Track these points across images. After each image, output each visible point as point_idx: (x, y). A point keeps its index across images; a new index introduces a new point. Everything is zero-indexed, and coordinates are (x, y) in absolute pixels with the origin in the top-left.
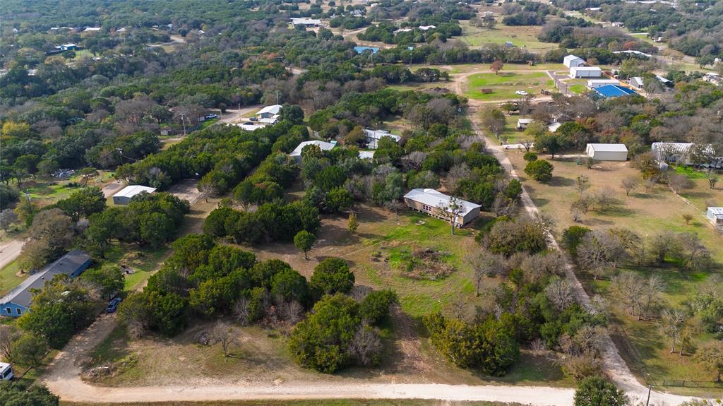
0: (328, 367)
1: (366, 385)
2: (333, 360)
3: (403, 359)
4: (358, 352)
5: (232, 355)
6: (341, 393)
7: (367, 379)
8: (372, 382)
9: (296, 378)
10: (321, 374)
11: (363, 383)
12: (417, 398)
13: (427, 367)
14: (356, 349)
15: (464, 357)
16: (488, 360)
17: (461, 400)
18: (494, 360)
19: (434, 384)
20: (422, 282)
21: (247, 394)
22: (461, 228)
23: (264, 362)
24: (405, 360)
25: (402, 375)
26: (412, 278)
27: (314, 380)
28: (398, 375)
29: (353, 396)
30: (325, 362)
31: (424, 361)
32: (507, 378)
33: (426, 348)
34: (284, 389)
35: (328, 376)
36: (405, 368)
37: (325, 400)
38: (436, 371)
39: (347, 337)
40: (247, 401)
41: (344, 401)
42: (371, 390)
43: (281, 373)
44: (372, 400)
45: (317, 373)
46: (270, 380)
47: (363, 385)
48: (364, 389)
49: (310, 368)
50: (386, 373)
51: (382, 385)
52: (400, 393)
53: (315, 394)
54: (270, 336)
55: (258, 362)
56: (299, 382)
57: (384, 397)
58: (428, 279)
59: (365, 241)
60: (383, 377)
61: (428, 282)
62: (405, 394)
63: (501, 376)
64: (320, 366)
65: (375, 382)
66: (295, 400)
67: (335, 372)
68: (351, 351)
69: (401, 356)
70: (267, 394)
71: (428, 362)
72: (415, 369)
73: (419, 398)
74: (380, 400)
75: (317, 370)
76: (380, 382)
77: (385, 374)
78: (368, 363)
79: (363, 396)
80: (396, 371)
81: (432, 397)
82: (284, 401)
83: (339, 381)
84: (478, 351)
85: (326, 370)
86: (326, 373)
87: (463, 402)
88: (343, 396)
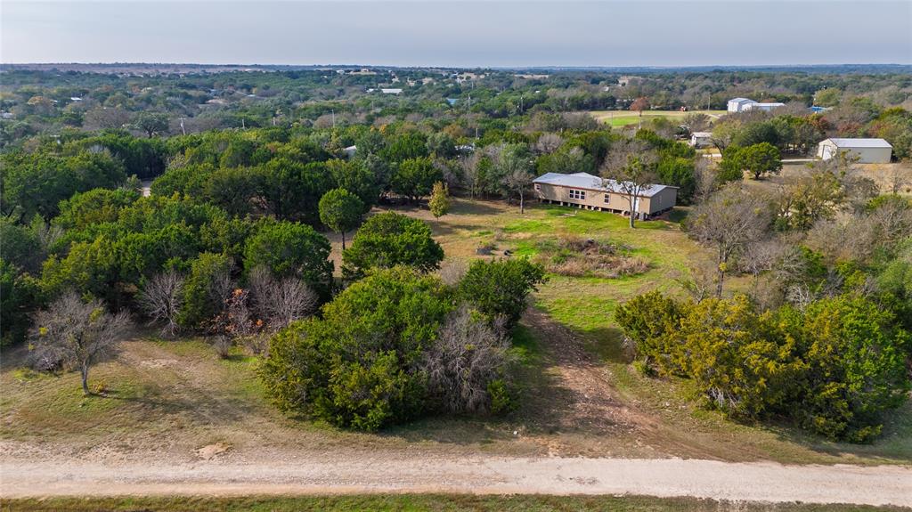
0: (363, 412)
1: (474, 459)
2: (378, 389)
3: (572, 402)
4: (451, 375)
5: (107, 392)
6: (397, 480)
7: (477, 445)
8: (492, 453)
9: (268, 443)
10: (345, 434)
11: (466, 455)
12: (636, 492)
13: (645, 422)
14: (445, 363)
15: (762, 380)
16: (831, 389)
17: (777, 500)
18: (843, 393)
19: (676, 460)
20: (591, 280)
21: (101, 481)
22: (645, 220)
23: (189, 407)
24: (578, 405)
25: (575, 438)
26: (568, 274)
27: (321, 447)
28: (564, 437)
29: (434, 488)
30: (356, 401)
31: (630, 408)
32: (883, 446)
33: (631, 382)
34: (224, 469)
35: (363, 437)
36: (584, 422)
37: (346, 497)
38: (667, 428)
39: (419, 336)
40: (92, 501)
41: (407, 500)
42: (486, 473)
43: (228, 432)
44: (494, 497)
45: (332, 431)
46: (189, 447)
47: (464, 460)
48: (467, 470)
49: (314, 419)
50: (531, 432)
51: (523, 461)
52: (580, 481)
53: (317, 481)
54: (225, 357)
55: (172, 408)
56: (274, 451)
57: (533, 492)
58: (600, 277)
59: (466, 233)
60: (523, 441)
61: (601, 280)
62: (593, 482)
63: (867, 441)
64: (343, 410)
65: (500, 454)
66: (251, 496)
67: (385, 427)
68: (430, 371)
69: (568, 397)
70: (165, 482)
71: (639, 408)
72: (609, 423)
73: (643, 493)
74: (520, 498)
75: (334, 423)
76: (515, 452)
77: (527, 433)
78: (477, 404)
79: (465, 488)
80: (557, 429)
81: (683, 493)
82: (210, 502)
83: (395, 448)
84: (798, 365)
85: (357, 420)
86: (358, 429)
87: (782, 506)
88: (402, 488)
